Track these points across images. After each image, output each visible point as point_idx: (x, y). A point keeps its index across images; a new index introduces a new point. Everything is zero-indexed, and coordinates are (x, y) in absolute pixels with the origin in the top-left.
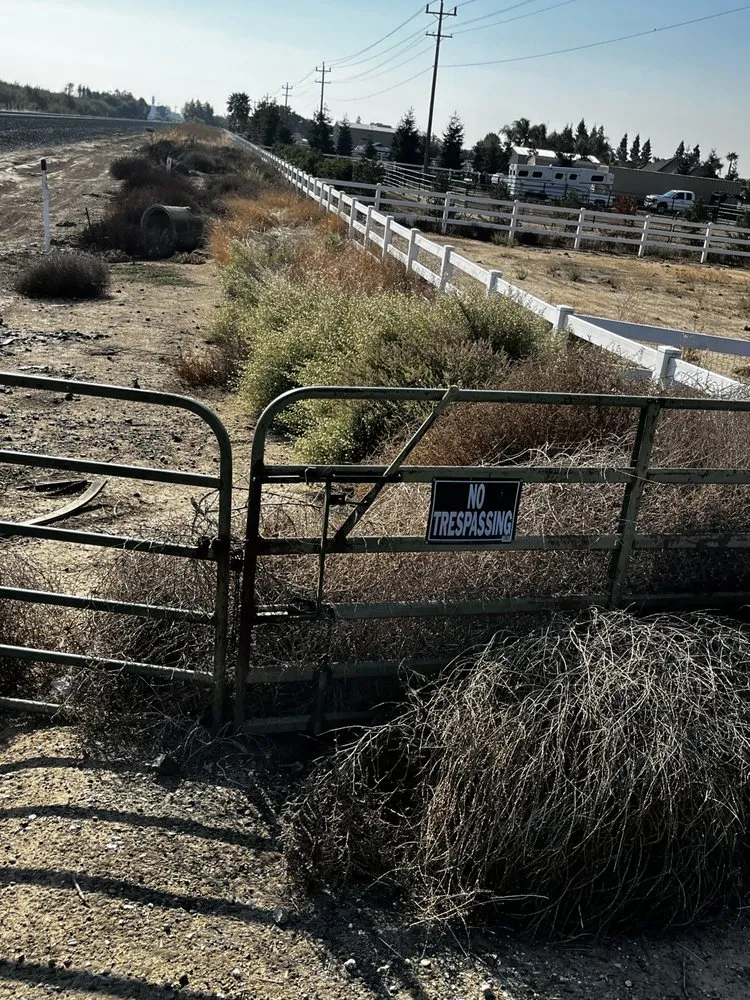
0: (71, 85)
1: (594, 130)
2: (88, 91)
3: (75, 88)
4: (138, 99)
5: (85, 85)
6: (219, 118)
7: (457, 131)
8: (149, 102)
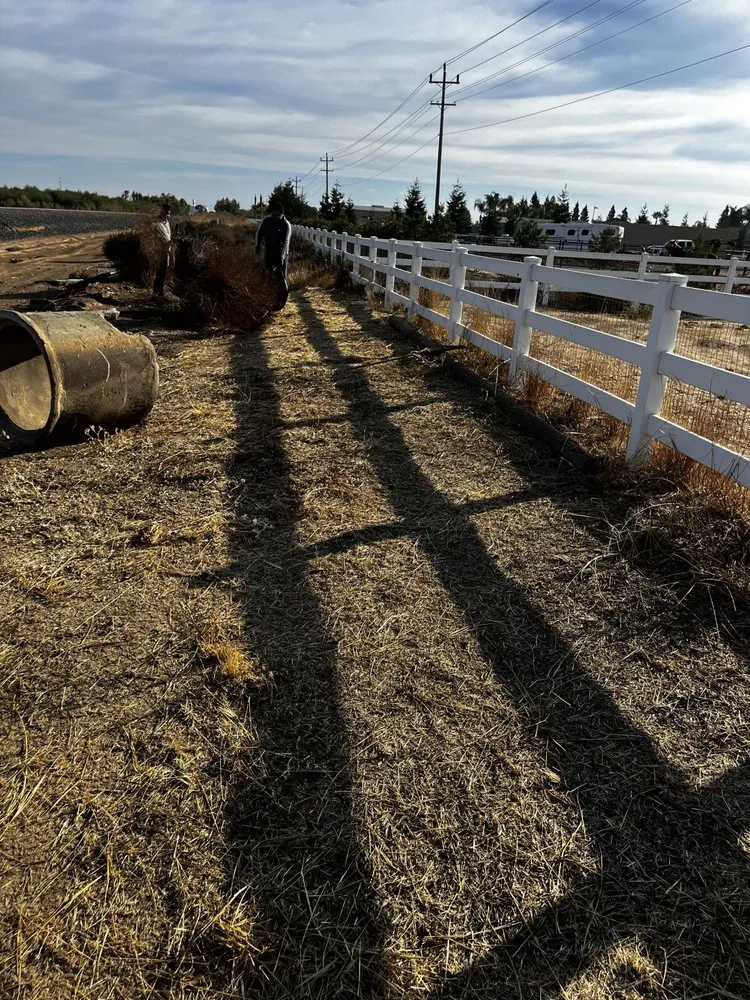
0: (127, 192)
1: (547, 199)
2: (140, 195)
3: (130, 194)
4: (179, 199)
5: (137, 191)
6: (243, 211)
7: (460, 198)
8: (189, 202)
